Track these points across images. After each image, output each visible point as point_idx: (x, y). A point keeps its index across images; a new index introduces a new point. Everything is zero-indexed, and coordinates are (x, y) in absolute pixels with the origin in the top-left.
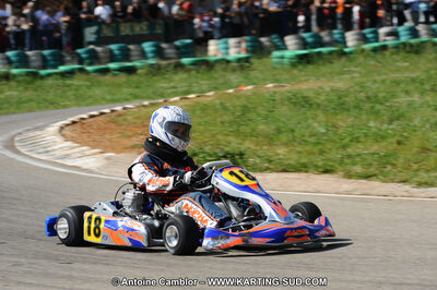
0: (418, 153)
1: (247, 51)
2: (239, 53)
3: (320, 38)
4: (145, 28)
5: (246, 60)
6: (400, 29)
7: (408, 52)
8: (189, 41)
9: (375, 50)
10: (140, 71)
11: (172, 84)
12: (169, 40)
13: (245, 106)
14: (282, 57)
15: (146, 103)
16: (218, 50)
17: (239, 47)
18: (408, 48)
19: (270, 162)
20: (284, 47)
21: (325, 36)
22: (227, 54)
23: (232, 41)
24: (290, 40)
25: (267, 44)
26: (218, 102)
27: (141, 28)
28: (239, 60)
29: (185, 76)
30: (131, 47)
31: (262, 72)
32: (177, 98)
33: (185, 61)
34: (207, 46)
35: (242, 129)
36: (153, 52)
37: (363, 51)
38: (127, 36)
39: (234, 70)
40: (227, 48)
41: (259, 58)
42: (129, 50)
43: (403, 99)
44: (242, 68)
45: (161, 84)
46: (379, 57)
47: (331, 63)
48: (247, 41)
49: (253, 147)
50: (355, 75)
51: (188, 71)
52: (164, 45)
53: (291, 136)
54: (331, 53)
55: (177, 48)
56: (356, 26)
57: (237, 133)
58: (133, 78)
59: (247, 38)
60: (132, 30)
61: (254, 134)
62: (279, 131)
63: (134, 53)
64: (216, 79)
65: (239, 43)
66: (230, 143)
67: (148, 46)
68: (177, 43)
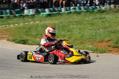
0: (74, 40)
1: (35, 13)
2: (33, 13)
3: (55, 9)
4: (7, 6)
5: (34, 15)
6: (76, 7)
7: (77, 14)
8: (19, 10)
9: (68, 13)
10: (4, 18)
11: (13, 21)
12: (14, 9)
13: (29, 28)
14: (43, 15)
15: (4, 26)
16: (27, 12)
17: (33, 11)
18: (77, 13)
19: (34, 42)
20: (45, 12)
21: (56, 9)
22: (29, 13)
23: (31, 10)
24: (47, 10)
25: (40, 11)
26: (22, 26)
27: (6, 6)
28: (32, 15)
29: (17, 19)
30: (3, 11)
31: (37, 18)
32: (12, 25)
33: (17, 15)
34: (24, 11)
35: (28, 33)
36: (9, 12)
37: (65, 13)
38: (2, 8)
39: (30, 18)
40: (29, 12)
41: (38, 15)
42: (3, 12)
43: (72, 26)
44: (32, 17)
45: (10, 21)
46: (69, 15)
47: (56, 16)
48: (35, 10)
49: (30, 38)
50: (63, 20)
51: (18, 18)
52: (12, 11)
53: (41, 35)
54: (56, 14)
55: (16, 11)
56: (64, 6)
57: (27, 35)
58: (3, 19)
59: (35, 9)
60: (4, 6)
61: (31, 35)
62: (38, 34)
63: (4, 13)
64: (25, 20)
65: (33, 10)
66: (24, 37)
67: (8, 11)
68: (16, 10)
